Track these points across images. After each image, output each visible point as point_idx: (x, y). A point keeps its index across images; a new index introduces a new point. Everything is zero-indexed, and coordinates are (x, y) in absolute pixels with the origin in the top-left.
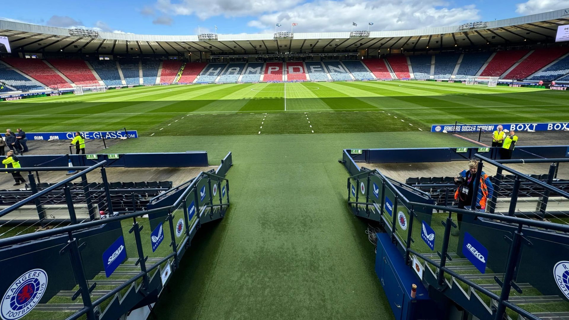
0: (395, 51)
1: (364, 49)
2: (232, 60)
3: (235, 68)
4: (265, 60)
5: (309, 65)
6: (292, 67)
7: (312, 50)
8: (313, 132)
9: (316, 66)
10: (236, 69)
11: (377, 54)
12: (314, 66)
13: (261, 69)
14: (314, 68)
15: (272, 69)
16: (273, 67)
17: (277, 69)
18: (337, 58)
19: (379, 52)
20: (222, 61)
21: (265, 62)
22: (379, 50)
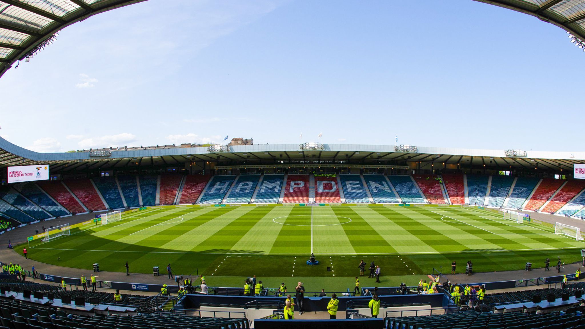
0: (451, 166)
1: (415, 161)
2: (243, 171)
3: (247, 183)
4: (287, 171)
5: (344, 179)
6: (322, 182)
7: (349, 160)
8: (334, 275)
9: (354, 182)
10: (247, 185)
11: (431, 169)
12: (351, 182)
13: (281, 184)
14: (351, 184)
15: (296, 184)
16: (297, 182)
17: (302, 184)
18: (381, 171)
19: (433, 167)
20: (230, 172)
21: (286, 173)
22: (432, 164)
